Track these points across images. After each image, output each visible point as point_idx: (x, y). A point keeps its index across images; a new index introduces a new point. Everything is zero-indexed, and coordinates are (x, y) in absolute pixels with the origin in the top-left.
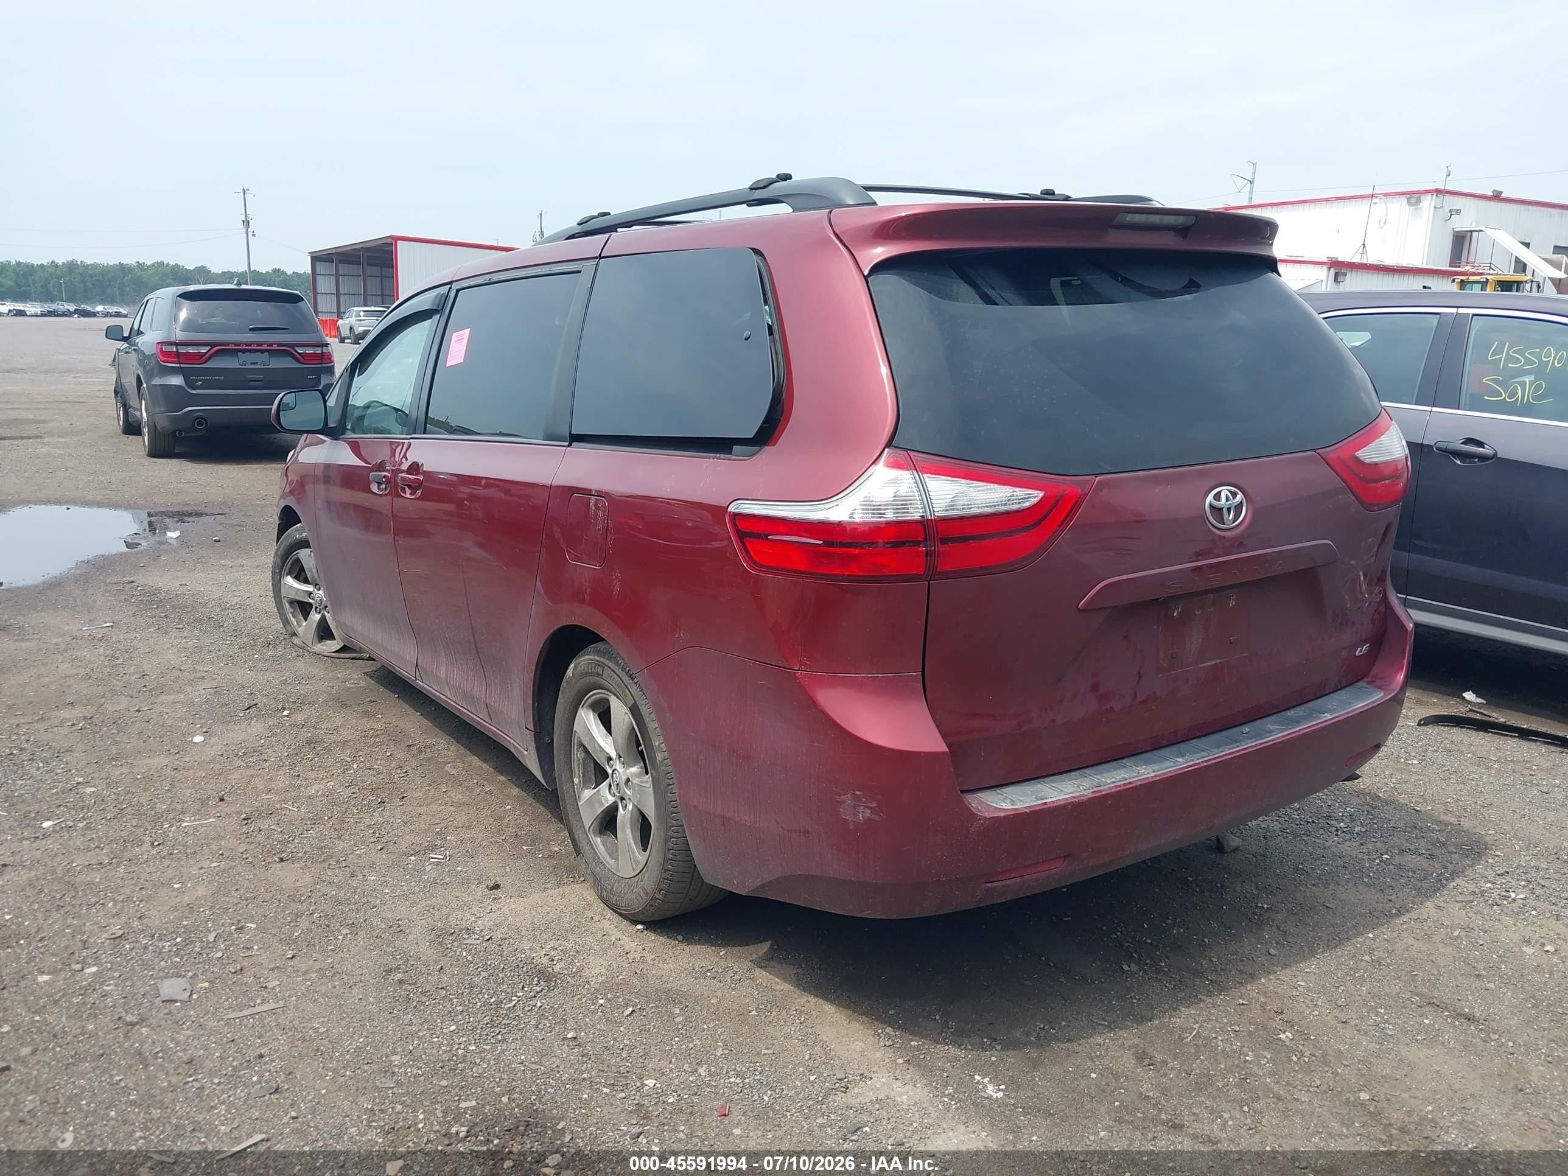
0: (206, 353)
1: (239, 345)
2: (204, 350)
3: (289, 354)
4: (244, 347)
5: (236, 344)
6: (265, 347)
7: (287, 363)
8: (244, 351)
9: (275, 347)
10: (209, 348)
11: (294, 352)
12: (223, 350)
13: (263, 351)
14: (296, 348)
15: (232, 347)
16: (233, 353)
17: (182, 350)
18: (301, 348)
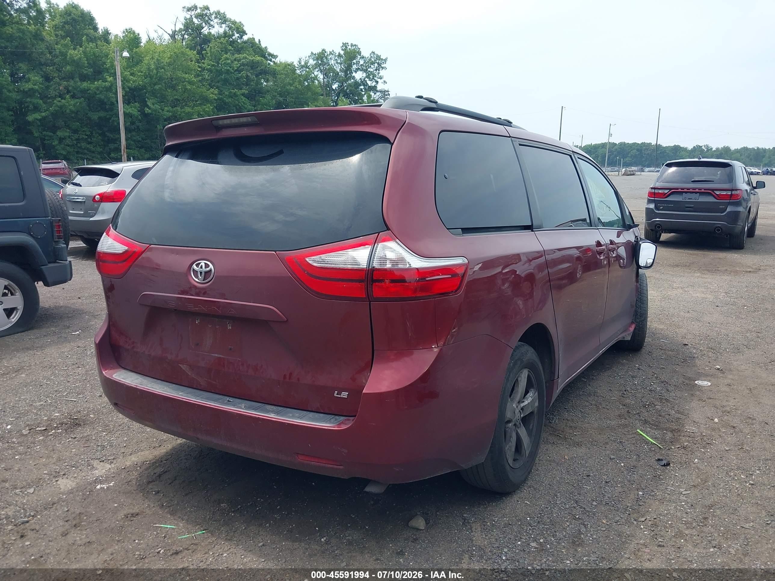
0: (667, 193)
1: (683, 189)
2: (666, 191)
3: (710, 194)
4: (685, 190)
5: (682, 189)
6: (697, 190)
7: (711, 199)
8: (686, 192)
9: (703, 190)
10: (669, 190)
11: (714, 194)
12: (674, 192)
13: (696, 193)
14: (715, 191)
15: (680, 190)
16: (681, 193)
17: (656, 191)
18: (719, 191)
